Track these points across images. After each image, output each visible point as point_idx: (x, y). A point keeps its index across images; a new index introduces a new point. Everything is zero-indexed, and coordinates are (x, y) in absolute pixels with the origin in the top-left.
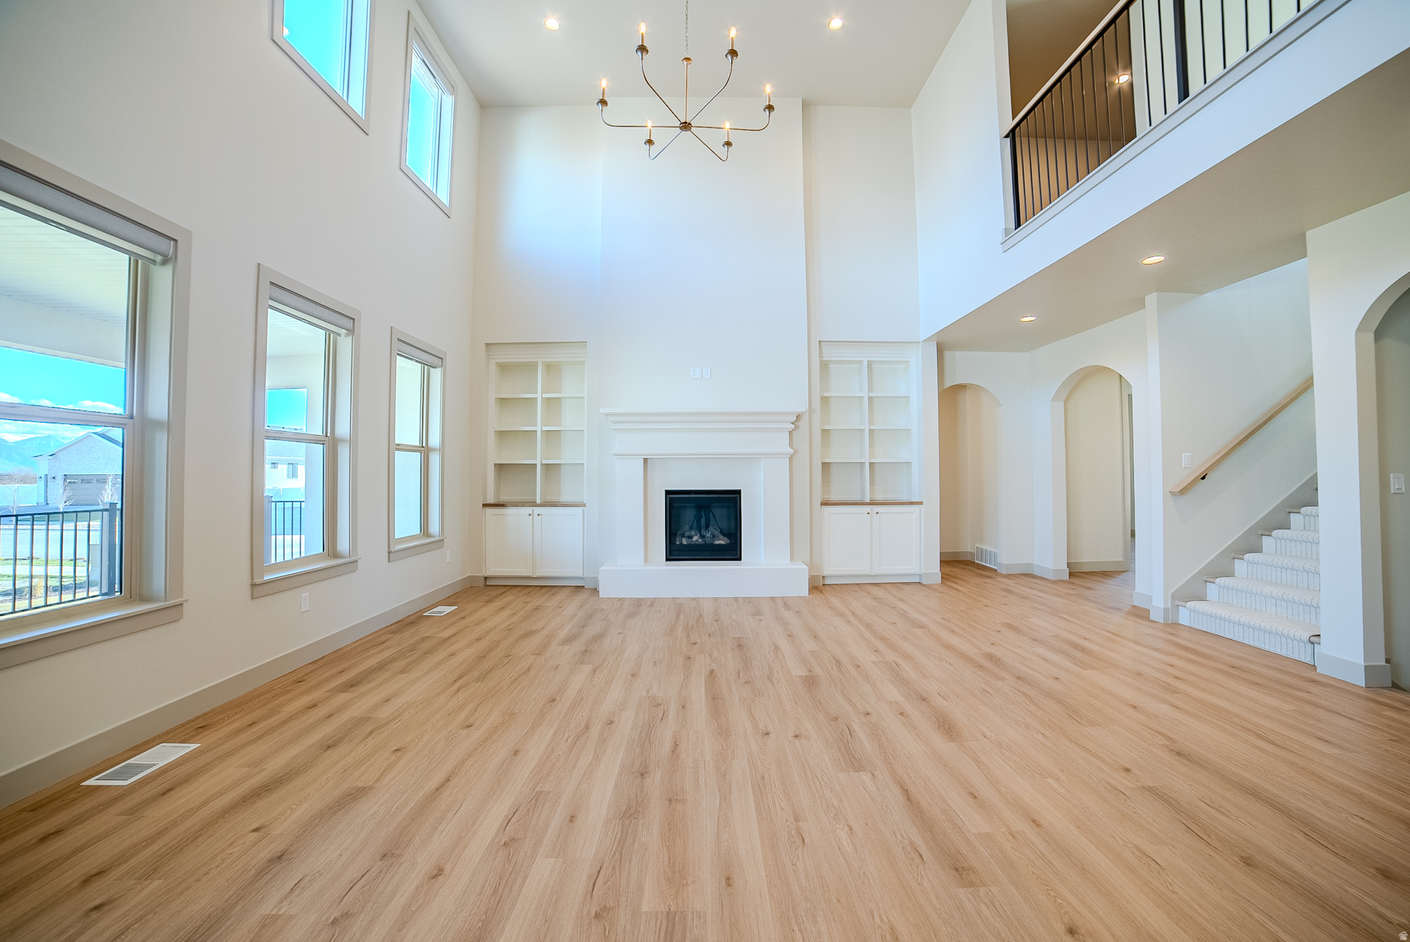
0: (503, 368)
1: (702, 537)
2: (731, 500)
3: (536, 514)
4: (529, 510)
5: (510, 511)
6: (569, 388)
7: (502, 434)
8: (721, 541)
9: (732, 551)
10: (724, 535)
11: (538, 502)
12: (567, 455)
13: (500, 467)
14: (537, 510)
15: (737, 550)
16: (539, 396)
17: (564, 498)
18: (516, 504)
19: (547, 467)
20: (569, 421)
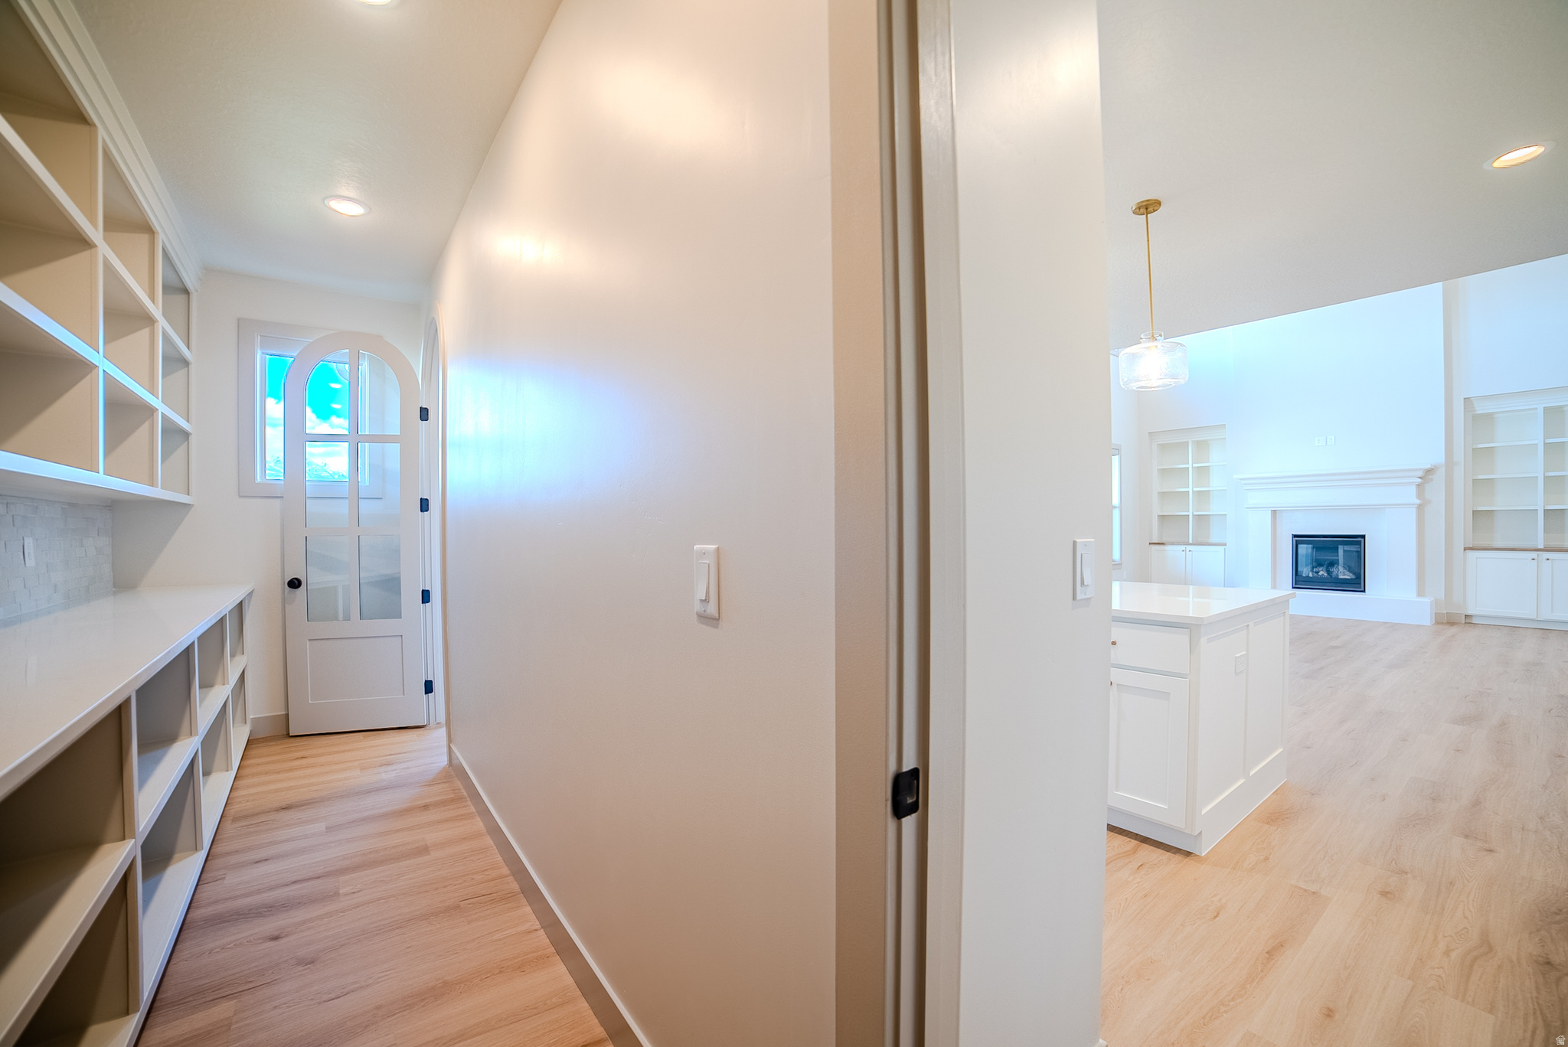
0: (1163, 447)
1: (1328, 572)
2: (1356, 542)
3: (1188, 550)
4: (1183, 547)
5: (1168, 548)
6: (1216, 457)
7: (1163, 495)
8: (1348, 576)
9: (1356, 584)
10: (1350, 571)
11: (1191, 542)
12: (1214, 508)
13: (1162, 518)
14: (1189, 548)
15: (1360, 584)
16: (1190, 466)
17: (1213, 540)
18: (1173, 544)
19: (1198, 518)
20: (1216, 482)
